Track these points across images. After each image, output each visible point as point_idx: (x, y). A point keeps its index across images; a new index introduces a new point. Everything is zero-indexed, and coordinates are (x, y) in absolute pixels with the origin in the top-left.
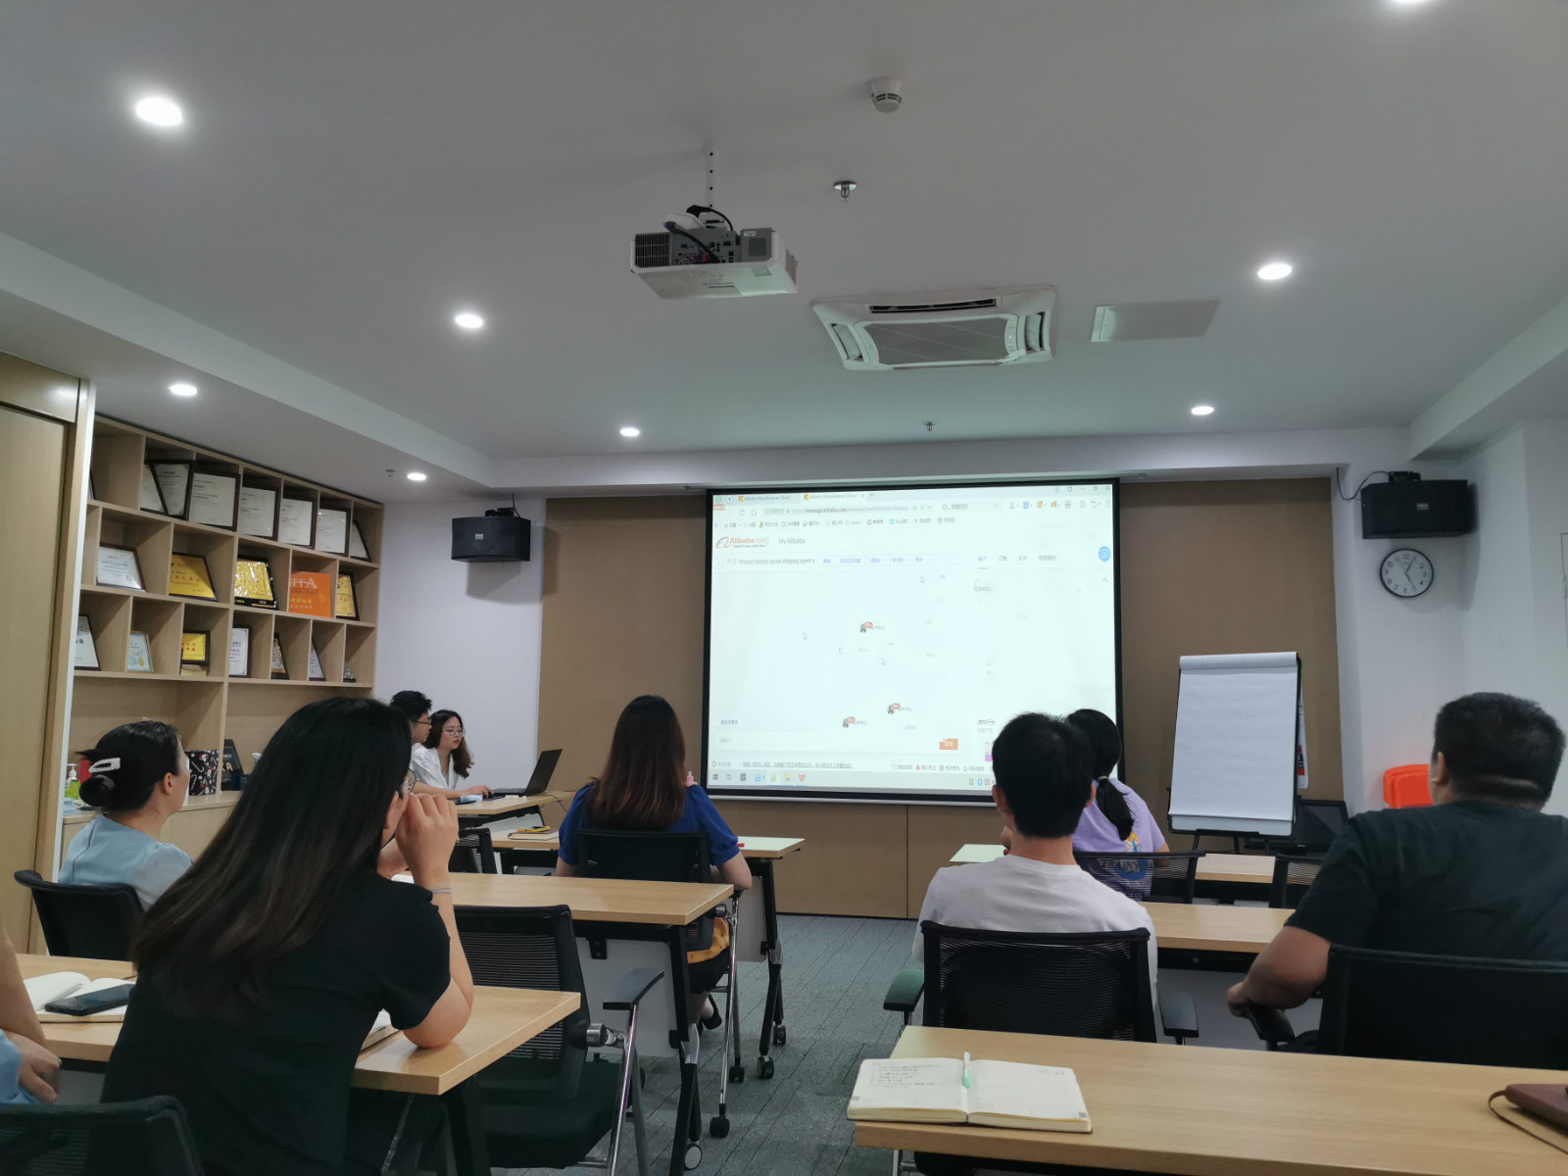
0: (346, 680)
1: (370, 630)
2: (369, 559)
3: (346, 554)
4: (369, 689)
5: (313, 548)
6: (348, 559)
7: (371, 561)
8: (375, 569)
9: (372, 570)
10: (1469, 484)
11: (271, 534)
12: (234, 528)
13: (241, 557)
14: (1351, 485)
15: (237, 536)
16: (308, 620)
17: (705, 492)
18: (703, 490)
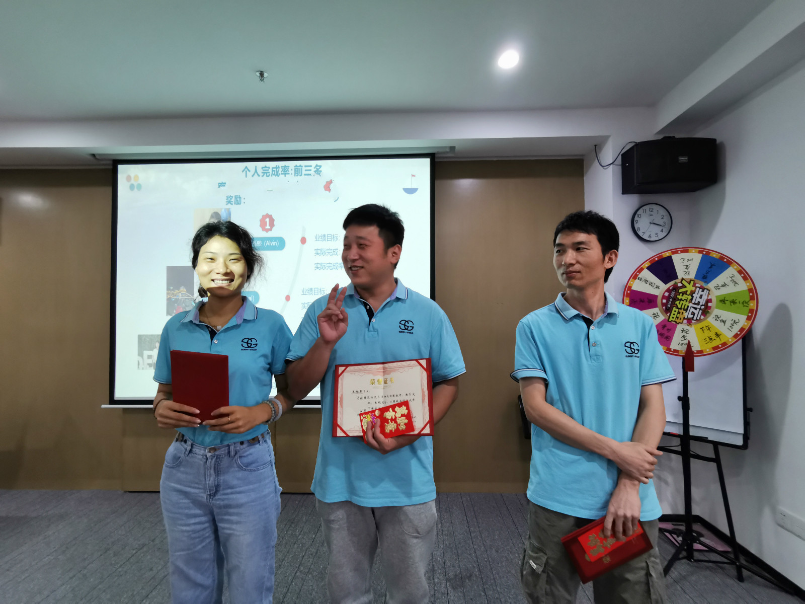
10: (718, 142)
14: (610, 153)
17: (111, 162)
18: (109, 160)
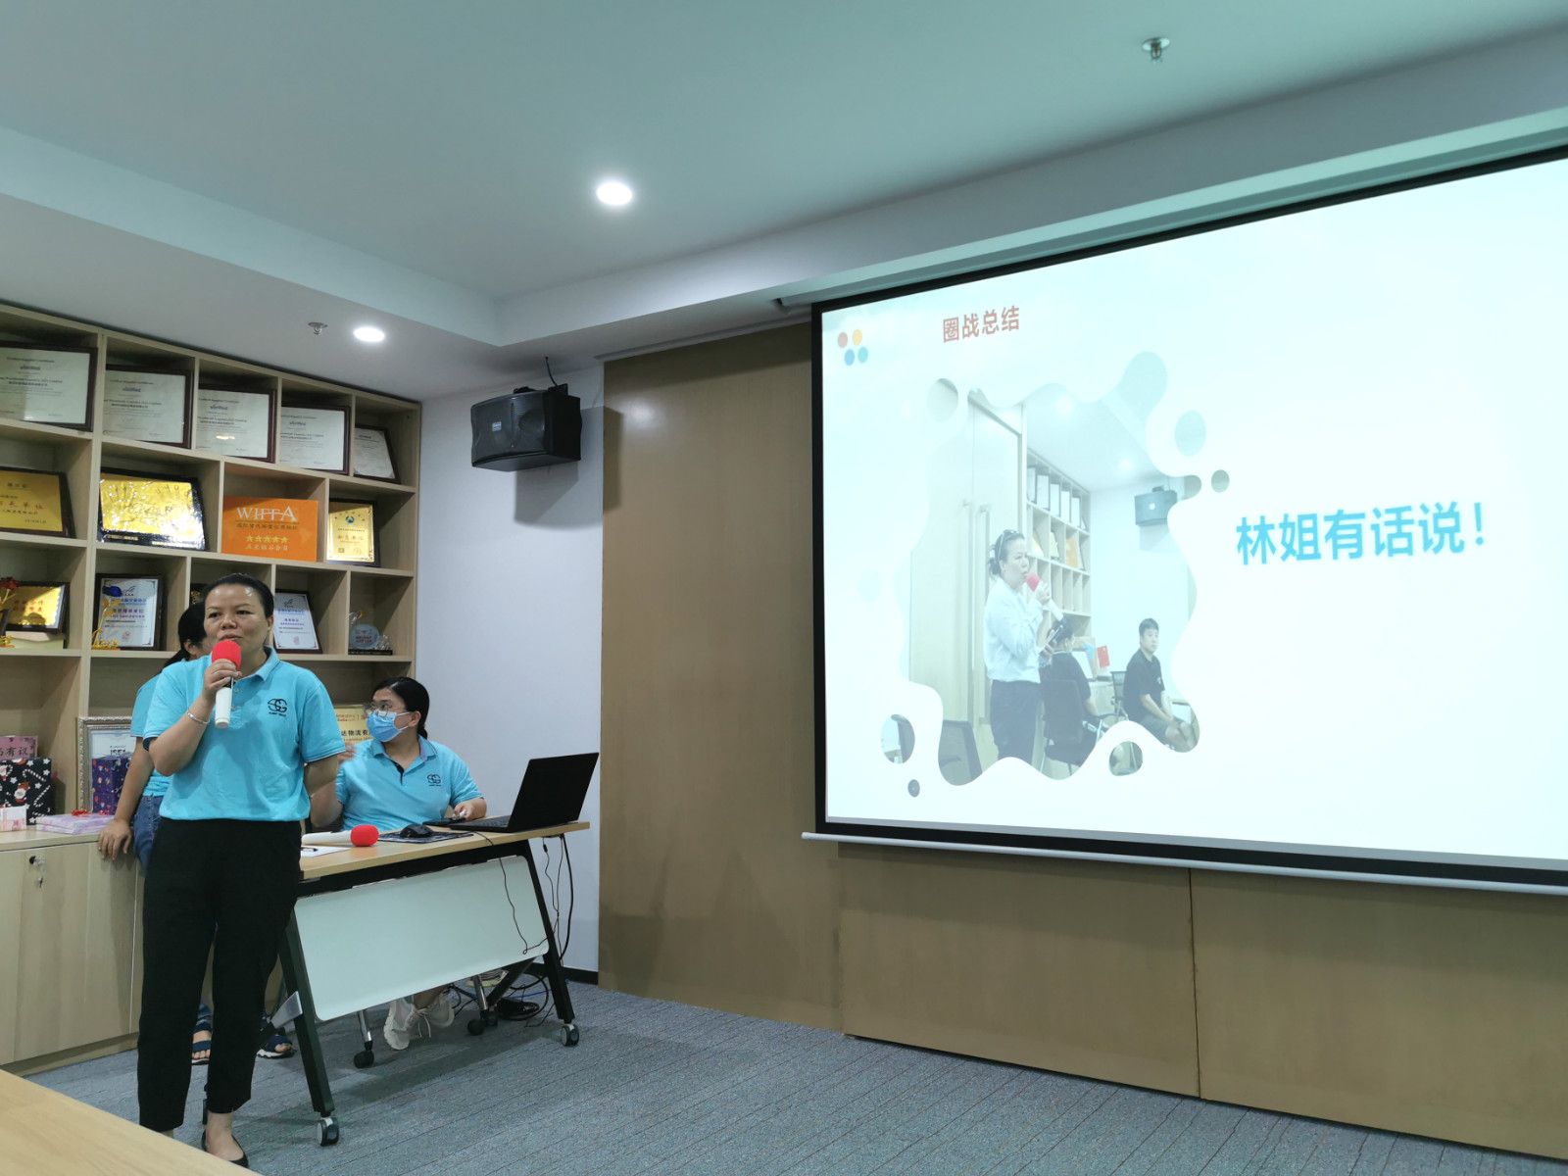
0: (351, 651)
1: (405, 581)
2: (397, 480)
3: (346, 471)
4: (406, 665)
5: (273, 462)
6: (350, 479)
7: (399, 483)
8: (412, 494)
9: (408, 496)
11: (180, 440)
12: (87, 427)
13: (107, 471)
15: (97, 439)
16: (268, 566)
17: (809, 309)
18: (806, 305)
